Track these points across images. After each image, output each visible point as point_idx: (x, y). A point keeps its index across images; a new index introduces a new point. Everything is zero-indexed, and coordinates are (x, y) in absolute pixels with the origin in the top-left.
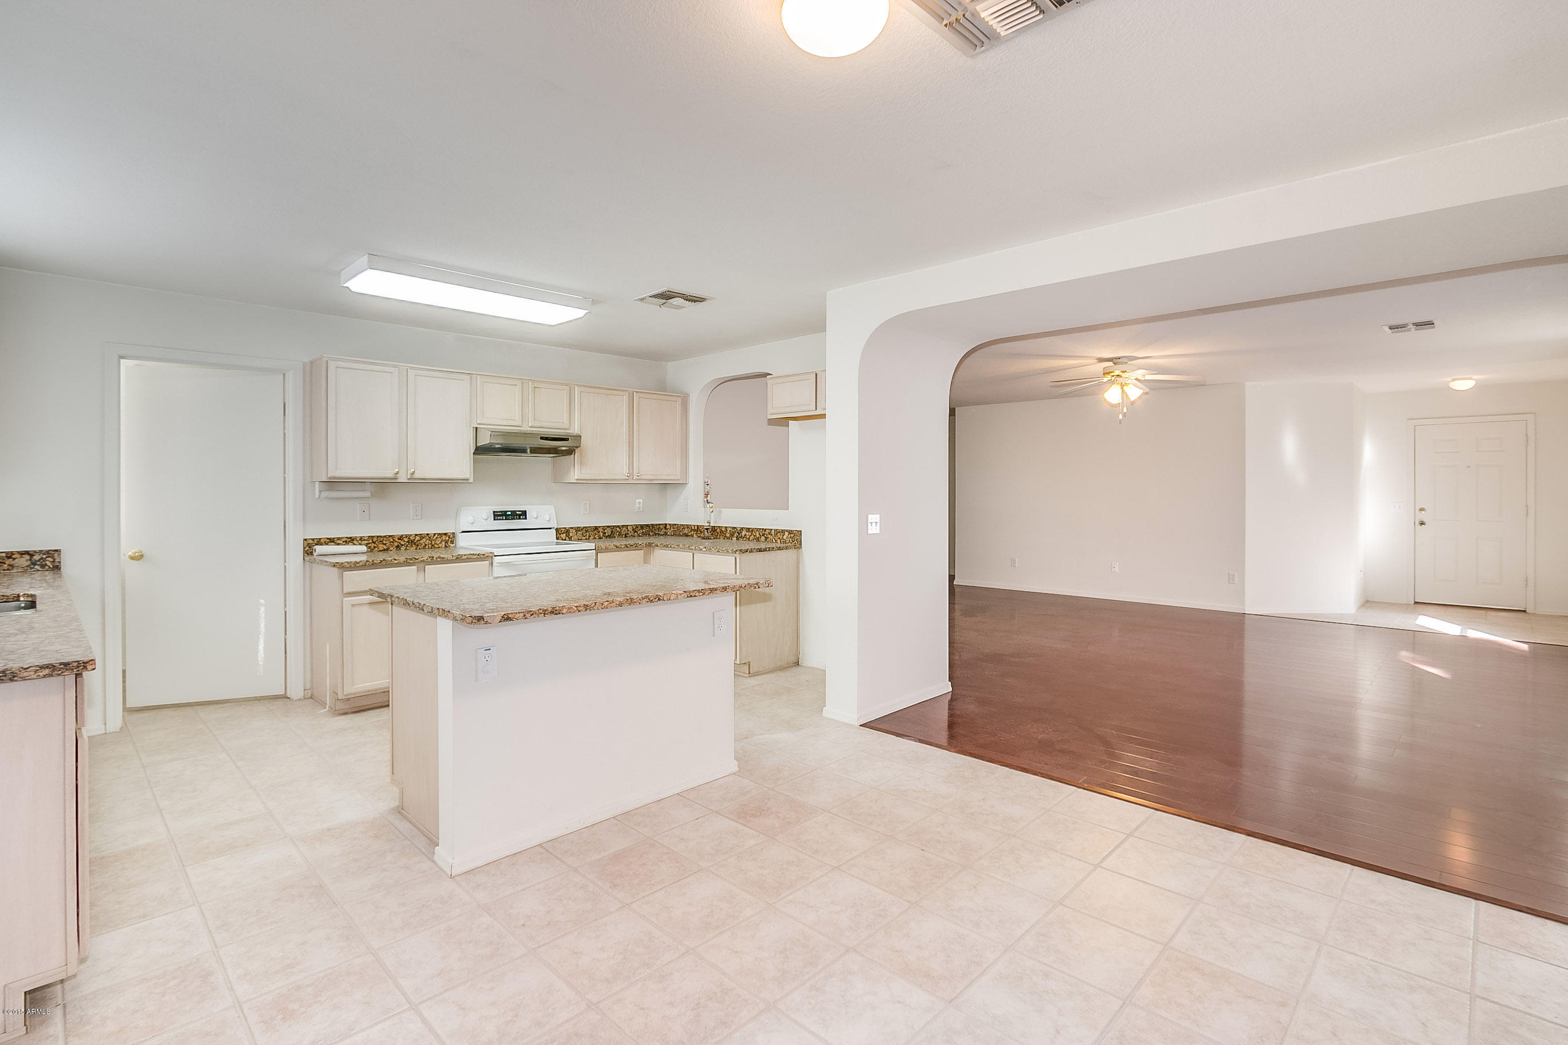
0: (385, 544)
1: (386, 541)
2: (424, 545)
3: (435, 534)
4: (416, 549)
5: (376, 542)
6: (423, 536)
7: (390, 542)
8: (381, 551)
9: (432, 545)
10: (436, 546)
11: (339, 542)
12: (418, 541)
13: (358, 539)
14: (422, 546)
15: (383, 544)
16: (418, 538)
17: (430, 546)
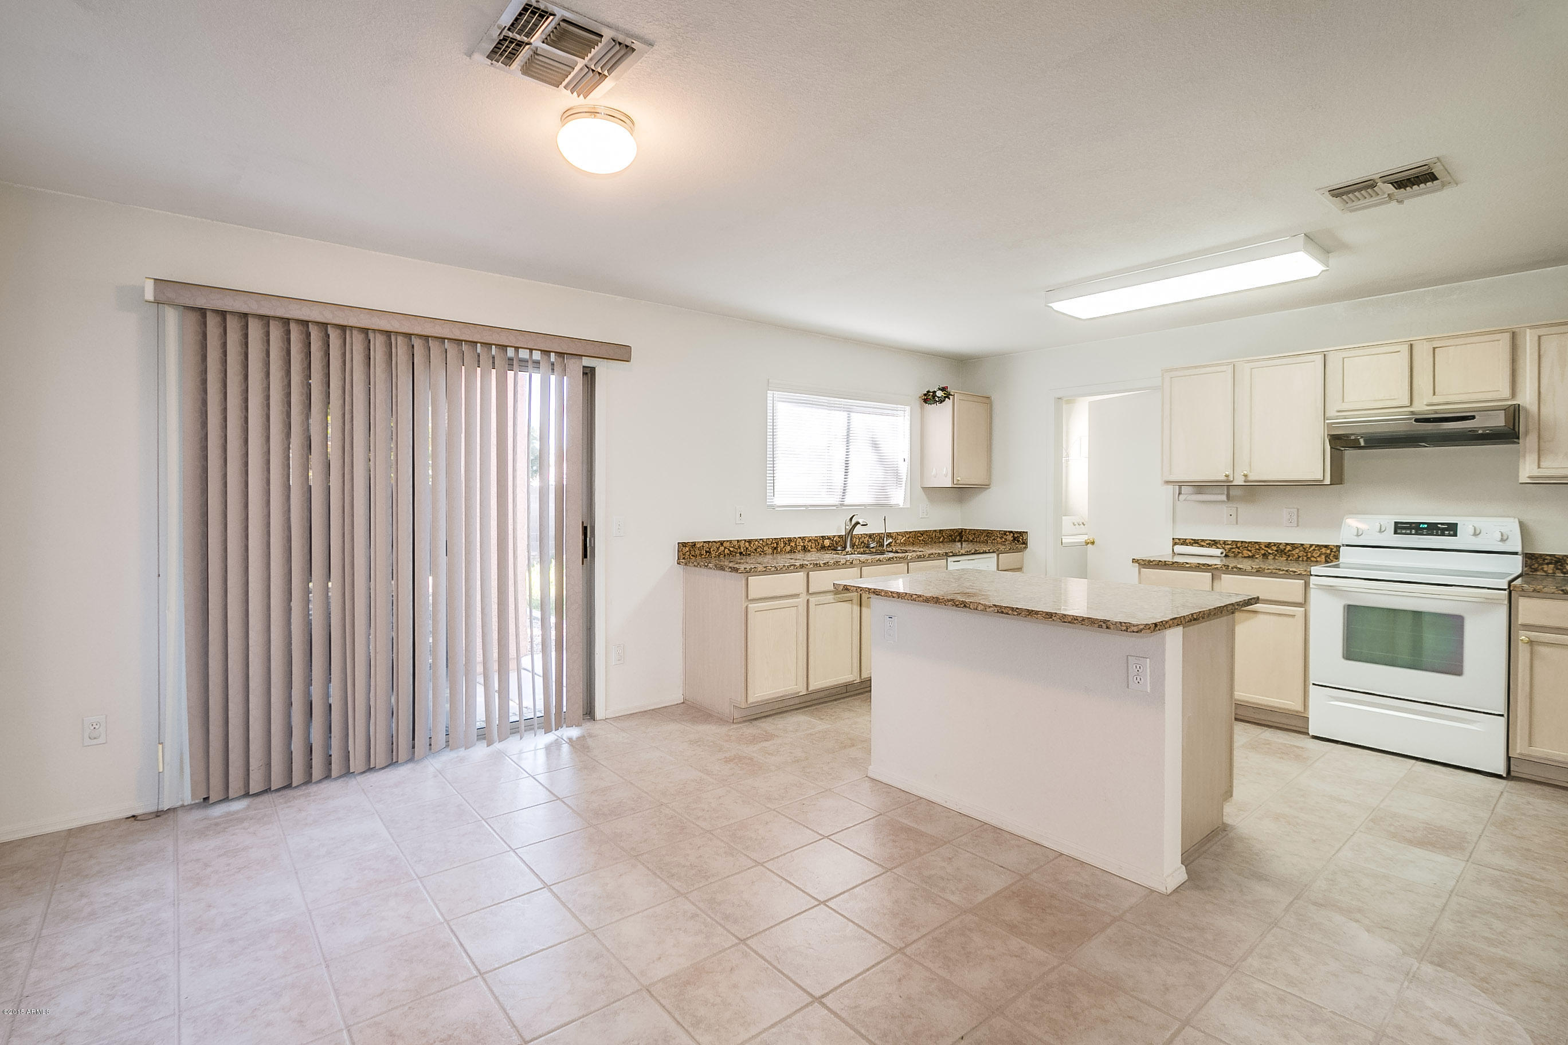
0: (1250, 551)
1: (1251, 547)
2: (1296, 556)
3: (1311, 546)
4: (1287, 560)
5: (1241, 548)
6: (1296, 545)
7: (1256, 549)
8: (1245, 557)
9: (1308, 558)
10: (1312, 559)
11: (1203, 543)
12: (1289, 551)
13: (1221, 542)
14: (1295, 558)
15: (1248, 550)
16: (1289, 548)
17: (1305, 558)
